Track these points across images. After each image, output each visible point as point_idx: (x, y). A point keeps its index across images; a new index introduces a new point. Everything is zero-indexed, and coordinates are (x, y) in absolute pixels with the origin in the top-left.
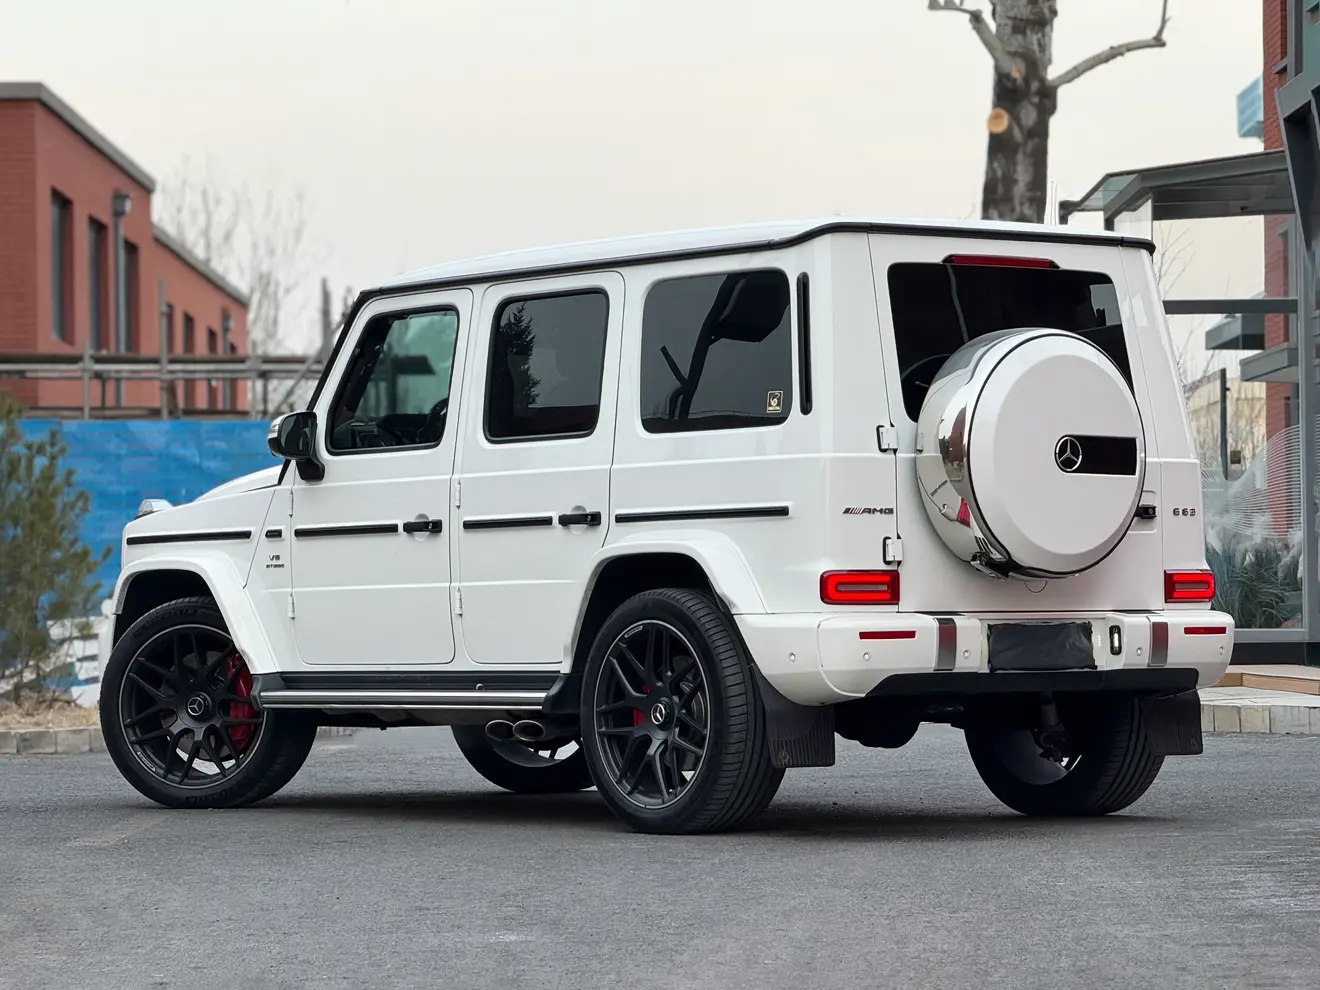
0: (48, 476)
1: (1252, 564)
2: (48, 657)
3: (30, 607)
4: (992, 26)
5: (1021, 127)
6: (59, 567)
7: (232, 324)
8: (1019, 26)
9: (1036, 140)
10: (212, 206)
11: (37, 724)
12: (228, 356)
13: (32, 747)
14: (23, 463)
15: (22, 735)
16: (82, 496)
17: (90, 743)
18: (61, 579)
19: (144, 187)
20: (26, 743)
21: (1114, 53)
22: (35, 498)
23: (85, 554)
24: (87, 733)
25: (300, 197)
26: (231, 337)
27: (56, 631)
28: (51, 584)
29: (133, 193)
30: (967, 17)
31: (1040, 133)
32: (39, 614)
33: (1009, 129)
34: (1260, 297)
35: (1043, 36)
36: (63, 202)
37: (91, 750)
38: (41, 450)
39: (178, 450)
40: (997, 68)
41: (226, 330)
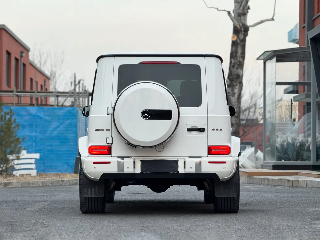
0: (10, 120)
1: (299, 146)
2: (9, 164)
3: (5, 152)
4: (233, 15)
5: (239, 39)
6: (12, 142)
7: (46, 83)
8: (239, 15)
9: (243, 42)
10: (41, 55)
11: (8, 180)
12: (45, 91)
13: (7, 186)
14: (4, 117)
15: (5, 183)
16: (18, 125)
17: (21, 185)
18: (13, 145)
19: (27, 50)
20: (6, 185)
21: (262, 22)
22: (6, 125)
23: (18, 139)
24: (20, 183)
25: (63, 53)
26: (46, 87)
27: (11, 157)
28: (10, 146)
29: (25, 51)
30: (227, 13)
31: (244, 41)
32: (7, 153)
33: (237, 40)
34: (297, 81)
35: (245, 17)
36: (9, 54)
37: (21, 187)
38: (8, 114)
39: (38, 114)
40: (234, 25)
41: (45, 85)
